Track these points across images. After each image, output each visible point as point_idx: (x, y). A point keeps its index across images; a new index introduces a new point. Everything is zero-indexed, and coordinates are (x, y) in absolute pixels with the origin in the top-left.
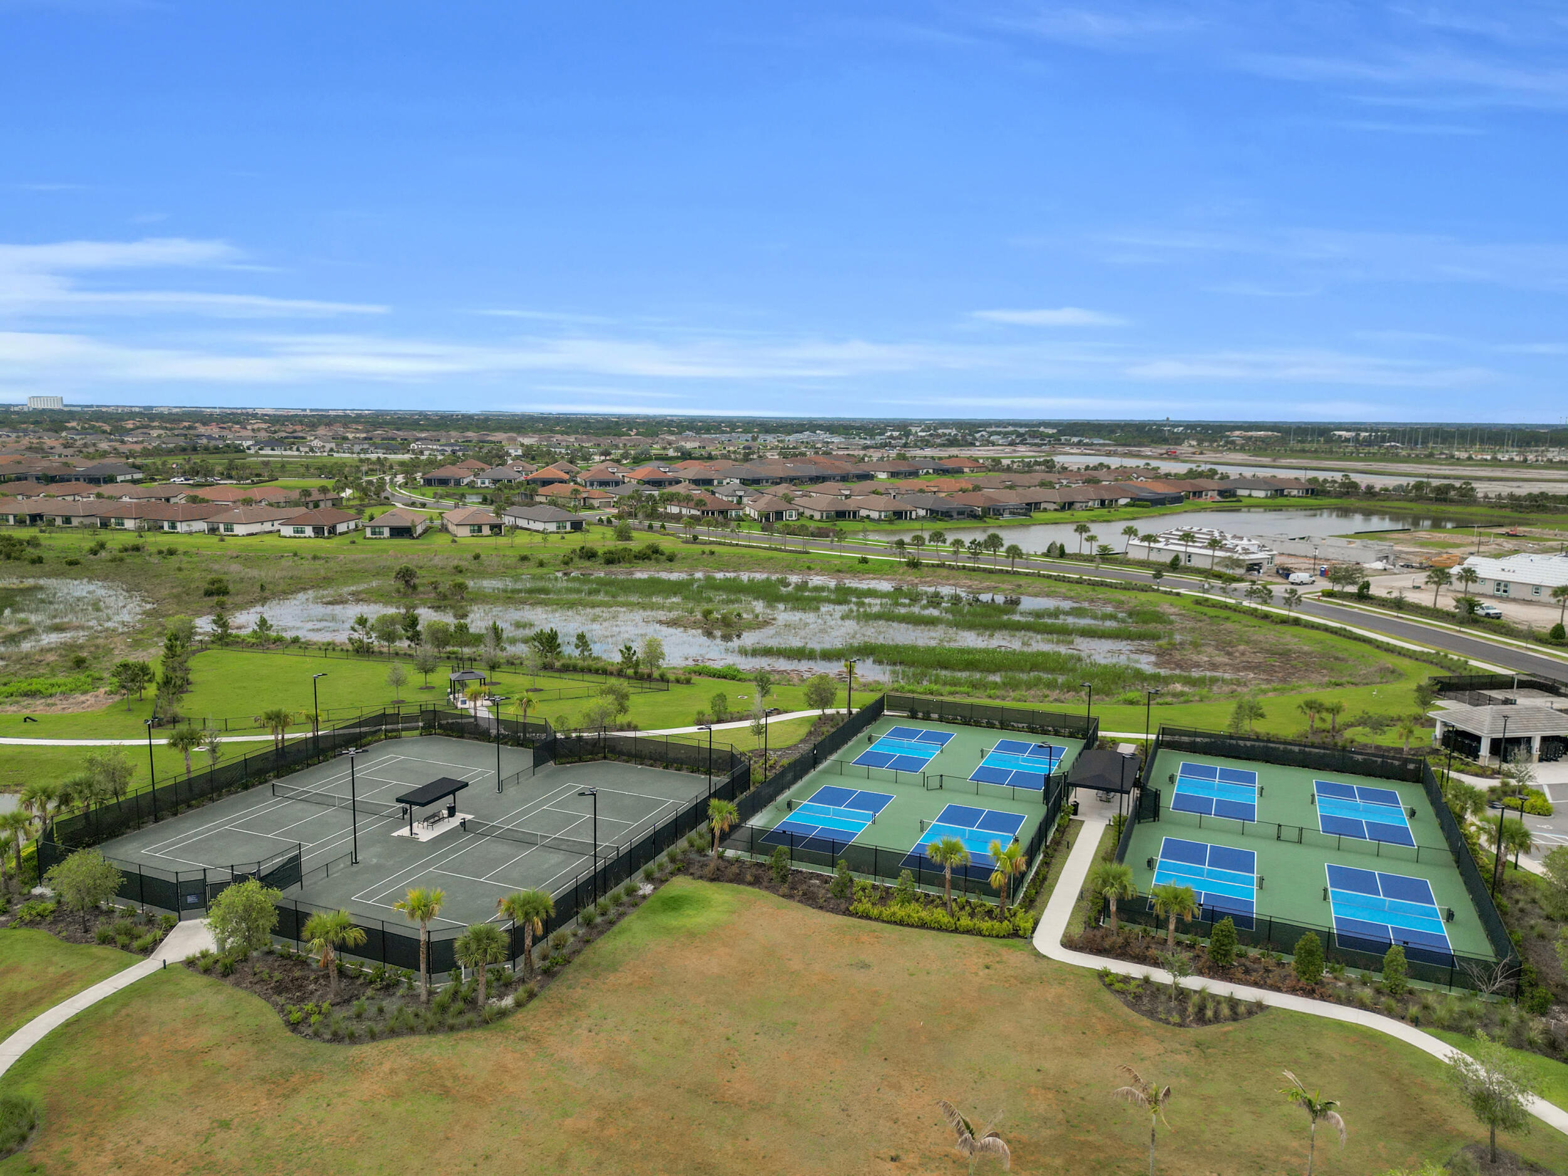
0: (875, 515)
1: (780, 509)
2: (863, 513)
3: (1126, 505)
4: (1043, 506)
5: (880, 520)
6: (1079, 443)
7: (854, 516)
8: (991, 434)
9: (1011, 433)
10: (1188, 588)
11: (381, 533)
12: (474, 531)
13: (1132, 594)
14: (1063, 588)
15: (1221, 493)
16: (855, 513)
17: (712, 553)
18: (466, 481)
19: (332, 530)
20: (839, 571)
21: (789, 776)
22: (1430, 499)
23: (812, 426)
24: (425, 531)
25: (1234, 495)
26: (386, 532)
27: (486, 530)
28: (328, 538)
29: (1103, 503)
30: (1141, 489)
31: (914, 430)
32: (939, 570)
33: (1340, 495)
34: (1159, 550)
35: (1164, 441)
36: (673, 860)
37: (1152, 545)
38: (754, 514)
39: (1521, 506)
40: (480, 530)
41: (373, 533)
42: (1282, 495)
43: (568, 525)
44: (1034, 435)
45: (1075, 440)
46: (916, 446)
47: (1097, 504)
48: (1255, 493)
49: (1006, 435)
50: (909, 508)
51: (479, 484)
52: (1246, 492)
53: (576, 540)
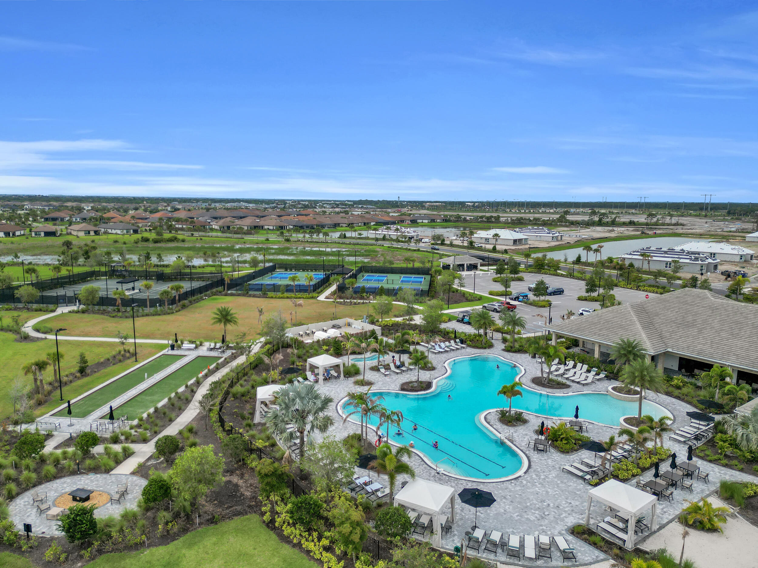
0: (271, 228)
1: (229, 225)
2: (266, 227)
3: (374, 225)
4: (341, 225)
5: (273, 230)
6: (362, 207)
7: (262, 228)
8: (324, 204)
9: (333, 203)
10: (387, 244)
11: (40, 235)
12: (86, 233)
13: (367, 246)
14: (344, 246)
15: (411, 221)
16: (262, 227)
17: (201, 239)
18: (67, 219)
19: (14, 234)
20: (257, 243)
21: (246, 279)
22: (485, 222)
23: (239, 201)
24: (61, 235)
25: (416, 222)
26: (43, 234)
27: (92, 233)
28: (12, 237)
29: (365, 224)
30: (380, 219)
31: (288, 202)
32: (297, 242)
33: (455, 222)
34: (380, 234)
35: (398, 207)
36: (212, 293)
37: (377, 232)
38: (217, 227)
39: (515, 223)
40: (89, 233)
41: (36, 235)
42: (434, 222)
43: (132, 231)
44: (342, 204)
45: (360, 206)
46: (289, 208)
47: (362, 224)
48: (424, 221)
49: (330, 204)
50: (285, 225)
51: (74, 220)
52: (421, 221)
53: (139, 236)
